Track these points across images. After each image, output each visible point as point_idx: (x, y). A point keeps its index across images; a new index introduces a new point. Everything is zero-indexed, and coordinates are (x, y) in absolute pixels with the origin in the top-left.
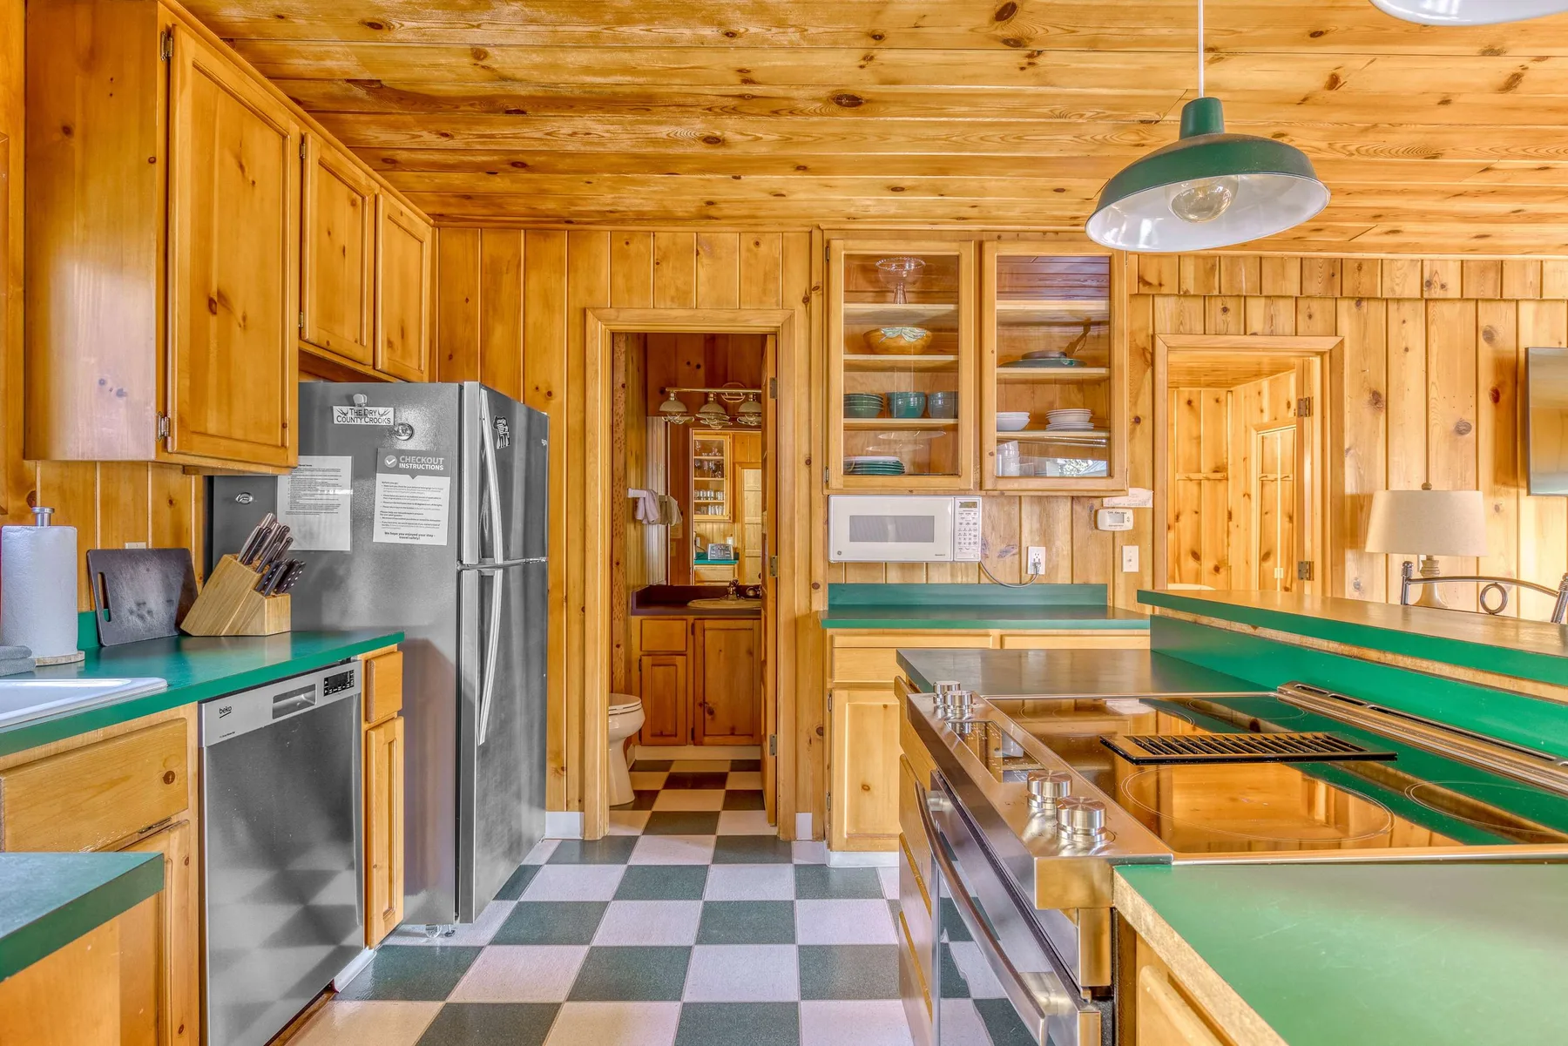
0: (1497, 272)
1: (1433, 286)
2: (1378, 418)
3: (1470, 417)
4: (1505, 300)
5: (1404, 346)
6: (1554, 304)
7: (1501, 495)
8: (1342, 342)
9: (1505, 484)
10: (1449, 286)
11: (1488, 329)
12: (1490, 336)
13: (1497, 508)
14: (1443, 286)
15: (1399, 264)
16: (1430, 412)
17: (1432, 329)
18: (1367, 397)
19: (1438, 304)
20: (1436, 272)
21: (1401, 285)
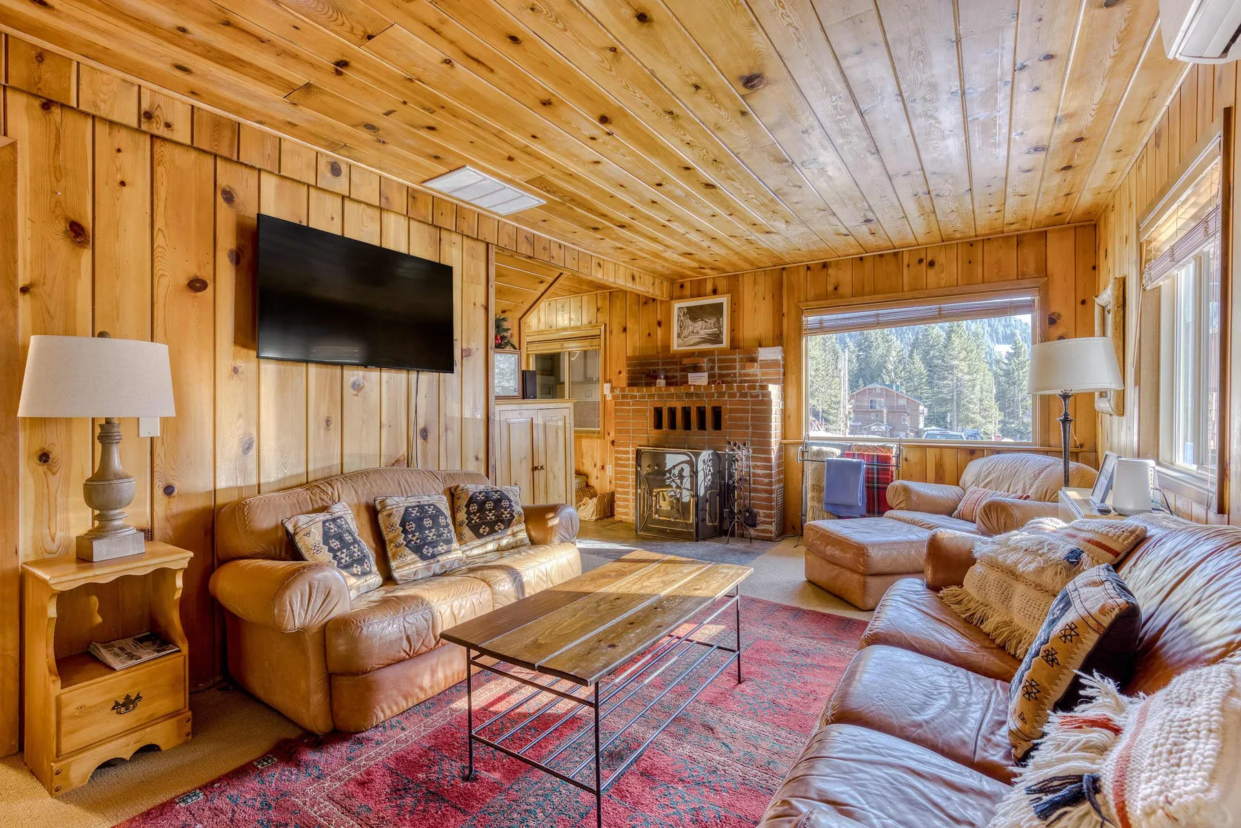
0: (233, 132)
1: (153, 120)
2: (79, 256)
3: (206, 274)
4: (242, 164)
5: (119, 178)
6: (295, 184)
7: (241, 358)
8: (13, 145)
9: (244, 346)
10: (175, 126)
11: (228, 189)
12: (229, 197)
13: (235, 370)
14: (168, 125)
15: (105, 77)
16: (156, 260)
17: (160, 170)
18: (62, 226)
19: (168, 145)
20: (159, 106)
21: (108, 103)
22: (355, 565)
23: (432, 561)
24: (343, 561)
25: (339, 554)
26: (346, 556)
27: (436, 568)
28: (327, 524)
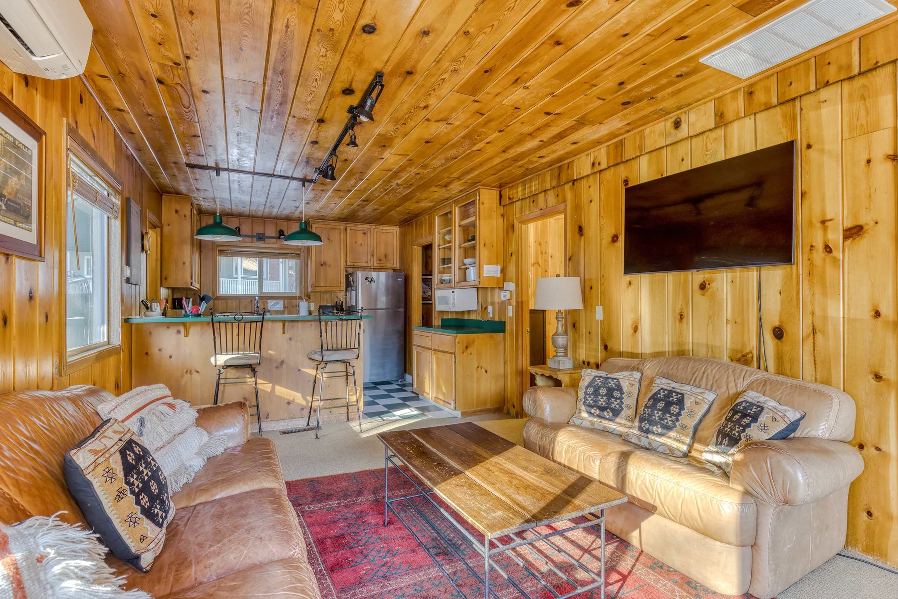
0: (622, 146)
1: (595, 165)
2: (581, 240)
4: (628, 160)
5: (590, 199)
6: (658, 152)
8: (566, 205)
10: (601, 162)
11: (626, 178)
12: (626, 182)
13: (630, 283)
14: (599, 164)
15: (582, 159)
17: (602, 187)
18: (577, 229)
20: (596, 157)
21: (583, 170)
22: (595, 408)
23: (643, 434)
24: (588, 402)
25: (587, 396)
26: (591, 400)
27: (644, 442)
28: (597, 378)
